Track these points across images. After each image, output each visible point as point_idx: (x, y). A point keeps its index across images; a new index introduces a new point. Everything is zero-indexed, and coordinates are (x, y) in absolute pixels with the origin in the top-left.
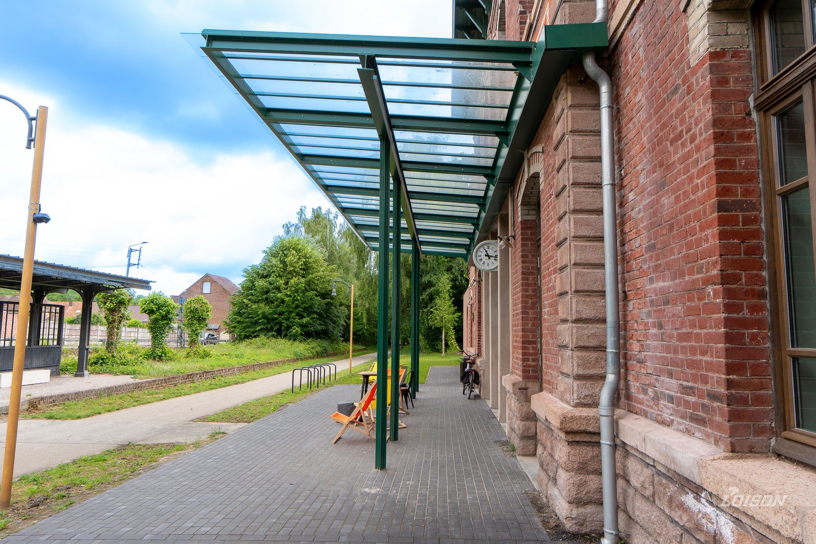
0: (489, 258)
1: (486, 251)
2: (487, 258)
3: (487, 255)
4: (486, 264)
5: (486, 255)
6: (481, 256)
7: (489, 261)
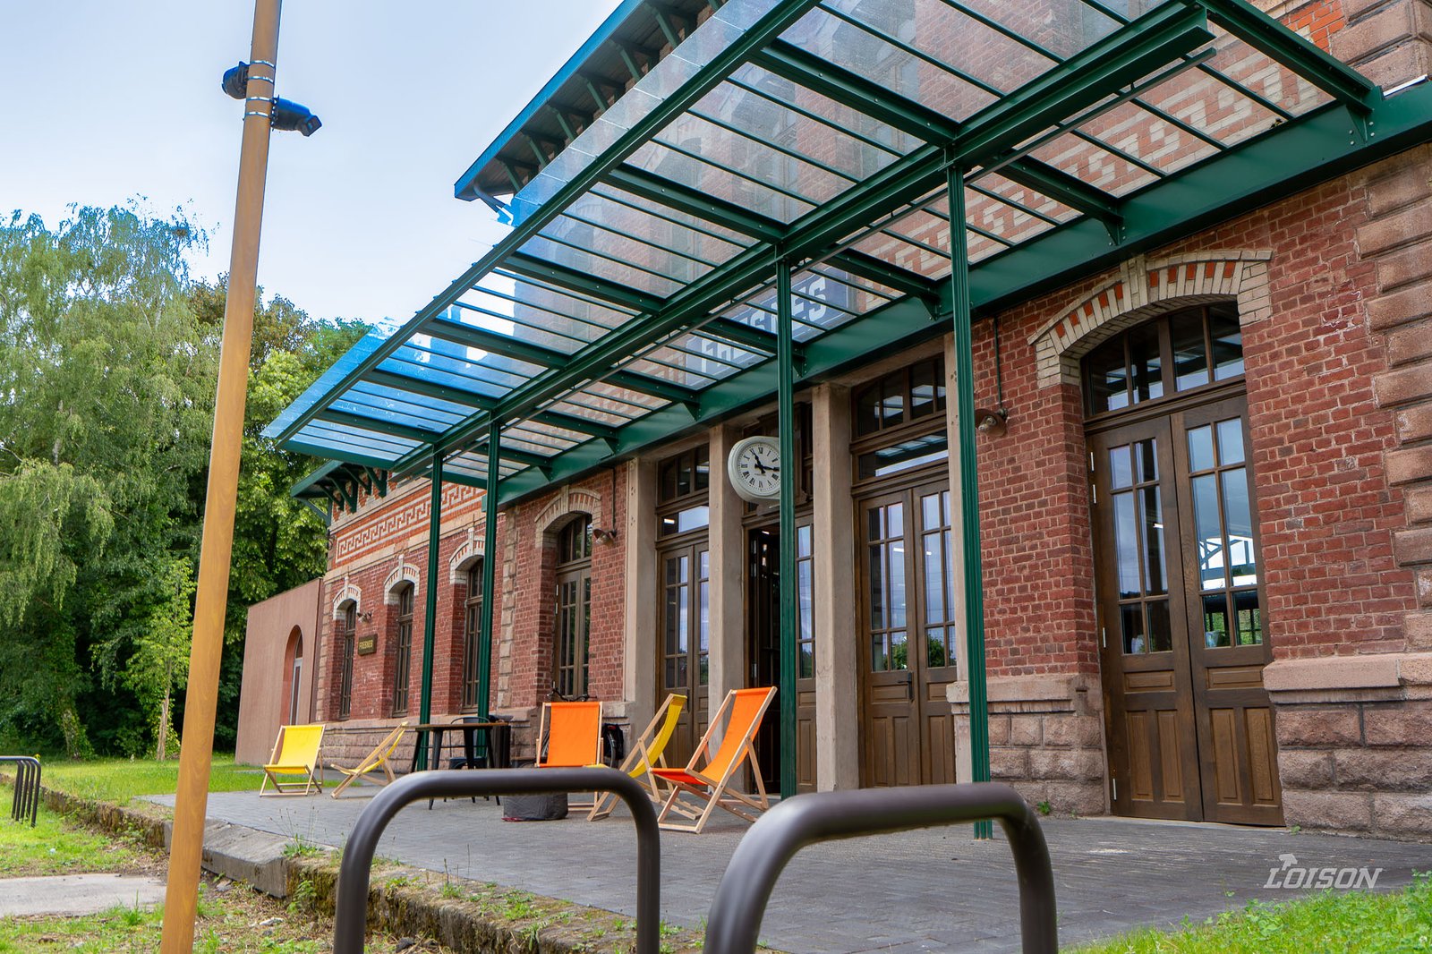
0: (763, 472)
1: (757, 458)
2: (759, 471)
3: (759, 466)
4: (757, 484)
5: (756, 466)
6: (746, 466)
7: (761, 478)
